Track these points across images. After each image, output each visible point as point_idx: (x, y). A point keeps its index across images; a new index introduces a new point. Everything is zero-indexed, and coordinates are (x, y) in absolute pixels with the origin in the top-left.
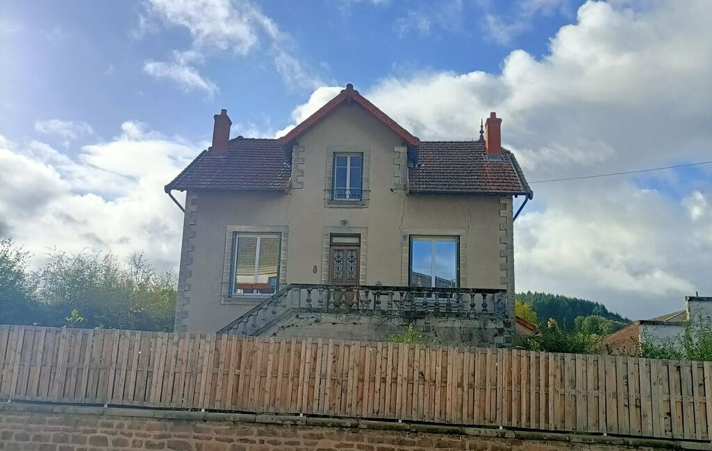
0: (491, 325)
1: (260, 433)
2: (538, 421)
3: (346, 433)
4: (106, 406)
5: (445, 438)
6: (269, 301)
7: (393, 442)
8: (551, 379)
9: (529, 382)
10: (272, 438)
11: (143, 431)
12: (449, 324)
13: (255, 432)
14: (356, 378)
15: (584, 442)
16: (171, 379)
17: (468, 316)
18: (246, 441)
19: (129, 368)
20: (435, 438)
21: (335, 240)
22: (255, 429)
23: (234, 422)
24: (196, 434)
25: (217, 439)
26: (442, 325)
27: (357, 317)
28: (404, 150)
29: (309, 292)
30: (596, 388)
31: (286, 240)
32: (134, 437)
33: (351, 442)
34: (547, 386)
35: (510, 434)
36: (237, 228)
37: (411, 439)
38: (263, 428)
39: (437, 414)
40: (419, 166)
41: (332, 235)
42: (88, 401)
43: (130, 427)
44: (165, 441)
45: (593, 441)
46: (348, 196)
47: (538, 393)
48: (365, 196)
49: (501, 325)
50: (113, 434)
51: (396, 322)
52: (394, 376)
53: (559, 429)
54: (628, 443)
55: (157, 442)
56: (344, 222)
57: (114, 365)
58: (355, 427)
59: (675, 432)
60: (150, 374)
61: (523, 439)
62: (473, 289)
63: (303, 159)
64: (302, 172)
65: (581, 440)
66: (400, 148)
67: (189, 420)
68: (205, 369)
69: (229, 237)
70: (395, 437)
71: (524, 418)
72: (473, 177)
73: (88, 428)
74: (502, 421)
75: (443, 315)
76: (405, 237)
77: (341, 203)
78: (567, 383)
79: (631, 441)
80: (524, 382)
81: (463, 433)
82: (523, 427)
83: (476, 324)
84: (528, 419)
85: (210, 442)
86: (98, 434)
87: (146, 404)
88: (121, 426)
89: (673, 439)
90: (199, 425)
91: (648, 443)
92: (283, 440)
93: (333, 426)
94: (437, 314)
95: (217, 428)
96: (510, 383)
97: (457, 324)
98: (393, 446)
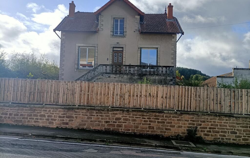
0: (168, 78)
1: (96, 113)
2: (188, 108)
3: (125, 113)
4: (44, 104)
5: (157, 114)
6: (92, 70)
7: (140, 115)
8: (192, 95)
9: (185, 96)
10: (101, 114)
11: (57, 112)
12: (154, 78)
13: (95, 113)
14: (128, 95)
15: (203, 115)
16: (66, 96)
17: (161, 75)
18: (92, 115)
19: (51, 92)
20: (154, 114)
21: (115, 49)
22: (95, 112)
23: (88, 109)
24: (75, 113)
25: (82, 115)
26: (152, 78)
27: (123, 75)
28: (138, 17)
29: (106, 67)
30: (207, 97)
31: (97, 49)
32: (54, 114)
33: (126, 116)
34: (191, 97)
35: (179, 113)
36: (80, 45)
37: (146, 114)
38: (97, 111)
39: (155, 107)
40: (144, 23)
41: (113, 48)
42: (38, 103)
43: (53, 111)
44: (65, 115)
45: (205, 114)
46: (119, 34)
47: (188, 100)
48: (125, 33)
49: (172, 78)
50: (47, 113)
51: (136, 77)
52: (141, 95)
53: (194, 111)
54: (217, 115)
55: (62, 116)
56: (118, 43)
57: (46, 91)
58: (128, 111)
59: (232, 111)
60: (58, 94)
61: (183, 114)
62: (163, 66)
63: (103, 20)
64: (102, 25)
65: (201, 114)
66: (138, 16)
67: (73, 109)
68: (77, 92)
69: (77, 48)
70: (141, 114)
71: (183, 108)
72: (163, 27)
73: (38, 112)
74: (176, 109)
75: (152, 75)
76: (139, 48)
77: (116, 36)
78: (197, 96)
79: (218, 114)
80: (183, 96)
81: (163, 112)
82: (183, 110)
83: (163, 78)
84: (184, 108)
85: (80, 115)
86: (42, 114)
87: (58, 104)
88: (50, 111)
89: (231, 114)
90: (76, 110)
91: (223, 115)
92: (104, 115)
93: (121, 110)
94: (150, 74)
95: (82, 111)
96: (179, 97)
97: (157, 78)
98: (140, 117)
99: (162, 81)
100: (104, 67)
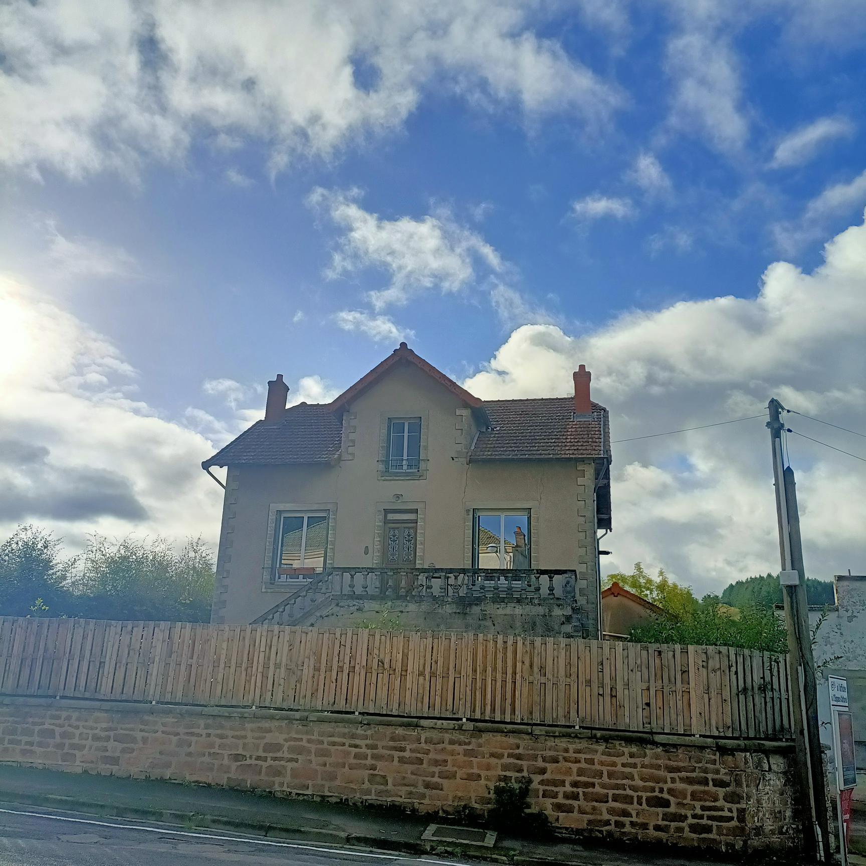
1: (207, 727)
2: (503, 712)
3: (296, 725)
4: (58, 698)
5: (400, 731)
7: (344, 735)
8: (519, 665)
9: (495, 669)
10: (219, 732)
11: (90, 723)
12: (508, 611)
13: (202, 726)
14: (312, 666)
15: (548, 734)
16: (123, 669)
17: (531, 602)
18: (192, 734)
19: (82, 657)
20: (389, 730)
21: (391, 516)
22: (202, 722)
23: (181, 714)
24: (142, 727)
25: (163, 732)
26: (500, 612)
27: (404, 604)
28: (466, 413)
29: (352, 577)
30: (568, 676)
31: (334, 518)
32: (81, 730)
33: (300, 736)
34: (514, 673)
35: (470, 726)
36: (281, 507)
37: (363, 732)
38: (210, 721)
39: (396, 706)
40: (493, 430)
41: (387, 512)
42: (40, 692)
43: (78, 719)
44: (112, 734)
45: (557, 734)
46: (405, 467)
47: (504, 681)
48: (422, 465)
49: (568, 611)
50: (61, 726)
51: (449, 609)
52: (352, 665)
53: (525, 721)
54: (595, 735)
55: (103, 734)
56: (398, 497)
57: (67, 655)
58: (304, 720)
59: (654, 725)
60: (102, 664)
61: (483, 732)
63: (355, 427)
64: (353, 441)
65: (543, 733)
66: (463, 411)
67: (137, 712)
68: (157, 659)
69: (272, 517)
70: (346, 730)
71: (488, 708)
73: (36, 720)
74: (464, 713)
75: (503, 600)
76: (468, 511)
77: (396, 474)
78: (536, 669)
79: (599, 733)
80: (489, 669)
81: (417, 726)
82: (487, 718)
83: (541, 610)
84: (493, 710)
85: (157, 734)
86: (46, 726)
87: (97, 696)
88: (68, 718)
89: (652, 733)
90: (146, 717)
91: (617, 736)
92: (230, 733)
93: (282, 719)
95: (165, 720)
96: (475, 671)
97: (519, 610)
98: (344, 740)
99: (534, 623)
100: (347, 576)
